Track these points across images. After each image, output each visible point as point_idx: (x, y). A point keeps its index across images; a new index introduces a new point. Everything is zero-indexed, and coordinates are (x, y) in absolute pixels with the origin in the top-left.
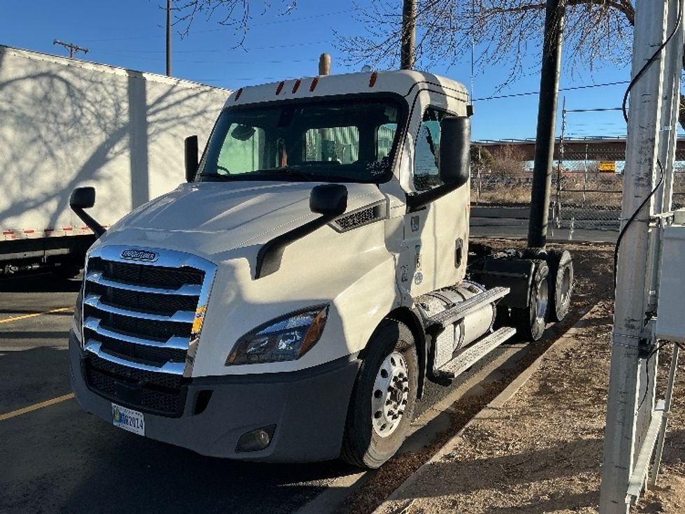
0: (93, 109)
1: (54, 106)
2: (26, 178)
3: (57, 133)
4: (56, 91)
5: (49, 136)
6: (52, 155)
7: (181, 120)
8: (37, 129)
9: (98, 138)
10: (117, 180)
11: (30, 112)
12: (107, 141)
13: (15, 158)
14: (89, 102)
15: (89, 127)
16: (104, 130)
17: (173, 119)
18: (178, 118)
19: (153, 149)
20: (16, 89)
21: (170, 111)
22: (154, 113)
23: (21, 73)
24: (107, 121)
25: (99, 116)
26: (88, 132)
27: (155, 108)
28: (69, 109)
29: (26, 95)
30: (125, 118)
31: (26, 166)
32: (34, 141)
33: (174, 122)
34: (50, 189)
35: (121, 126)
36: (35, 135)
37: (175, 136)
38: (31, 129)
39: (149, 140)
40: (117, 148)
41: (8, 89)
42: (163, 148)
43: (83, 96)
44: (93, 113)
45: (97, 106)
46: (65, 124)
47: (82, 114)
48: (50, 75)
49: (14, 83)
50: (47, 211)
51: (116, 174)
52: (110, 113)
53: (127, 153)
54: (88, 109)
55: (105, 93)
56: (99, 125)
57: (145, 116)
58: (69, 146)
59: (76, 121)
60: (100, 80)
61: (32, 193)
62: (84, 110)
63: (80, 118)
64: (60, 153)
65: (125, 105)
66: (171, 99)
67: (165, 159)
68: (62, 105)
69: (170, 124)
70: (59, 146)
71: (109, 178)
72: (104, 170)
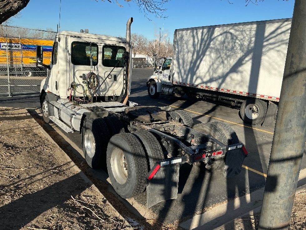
0: (239, 43)
1: (226, 44)
2: (215, 71)
3: (226, 54)
4: (228, 38)
5: (223, 55)
6: (223, 62)
7: (284, 42)
8: (220, 53)
9: (240, 55)
10: (244, 73)
11: (219, 47)
12: (243, 56)
13: (213, 64)
14: (238, 40)
15: (236, 51)
16: (243, 51)
17: (279, 42)
18: (282, 41)
19: (264, 59)
20: (217, 40)
21: (277, 37)
22: (268, 40)
23: (219, 34)
24: (244, 47)
25: (241, 45)
26: (236, 53)
27: (268, 38)
28: (231, 44)
29: (219, 41)
30: (252, 45)
31: (215, 66)
32: (219, 57)
33: (280, 43)
34: (220, 75)
35: (250, 48)
36: (219, 55)
37: (278, 51)
38: (218, 53)
39: (263, 54)
40: (247, 59)
41: (215, 40)
42: (270, 58)
43: (237, 38)
44: (239, 45)
45: (241, 41)
46: (228, 50)
47: (235, 45)
48: (226, 32)
49: (216, 38)
50: (219, 82)
51: (245, 70)
52: (246, 43)
53: (251, 61)
54: (238, 43)
55: (245, 35)
56: (240, 49)
57: (263, 42)
58: (229, 59)
59: (233, 48)
60: (244, 30)
61: (215, 76)
62: (236, 44)
63: (234, 47)
64: (226, 62)
65: (253, 39)
66: (279, 31)
67: (270, 64)
68: (229, 43)
69: (277, 45)
70: (226, 59)
71: (242, 72)
72: (240, 69)
